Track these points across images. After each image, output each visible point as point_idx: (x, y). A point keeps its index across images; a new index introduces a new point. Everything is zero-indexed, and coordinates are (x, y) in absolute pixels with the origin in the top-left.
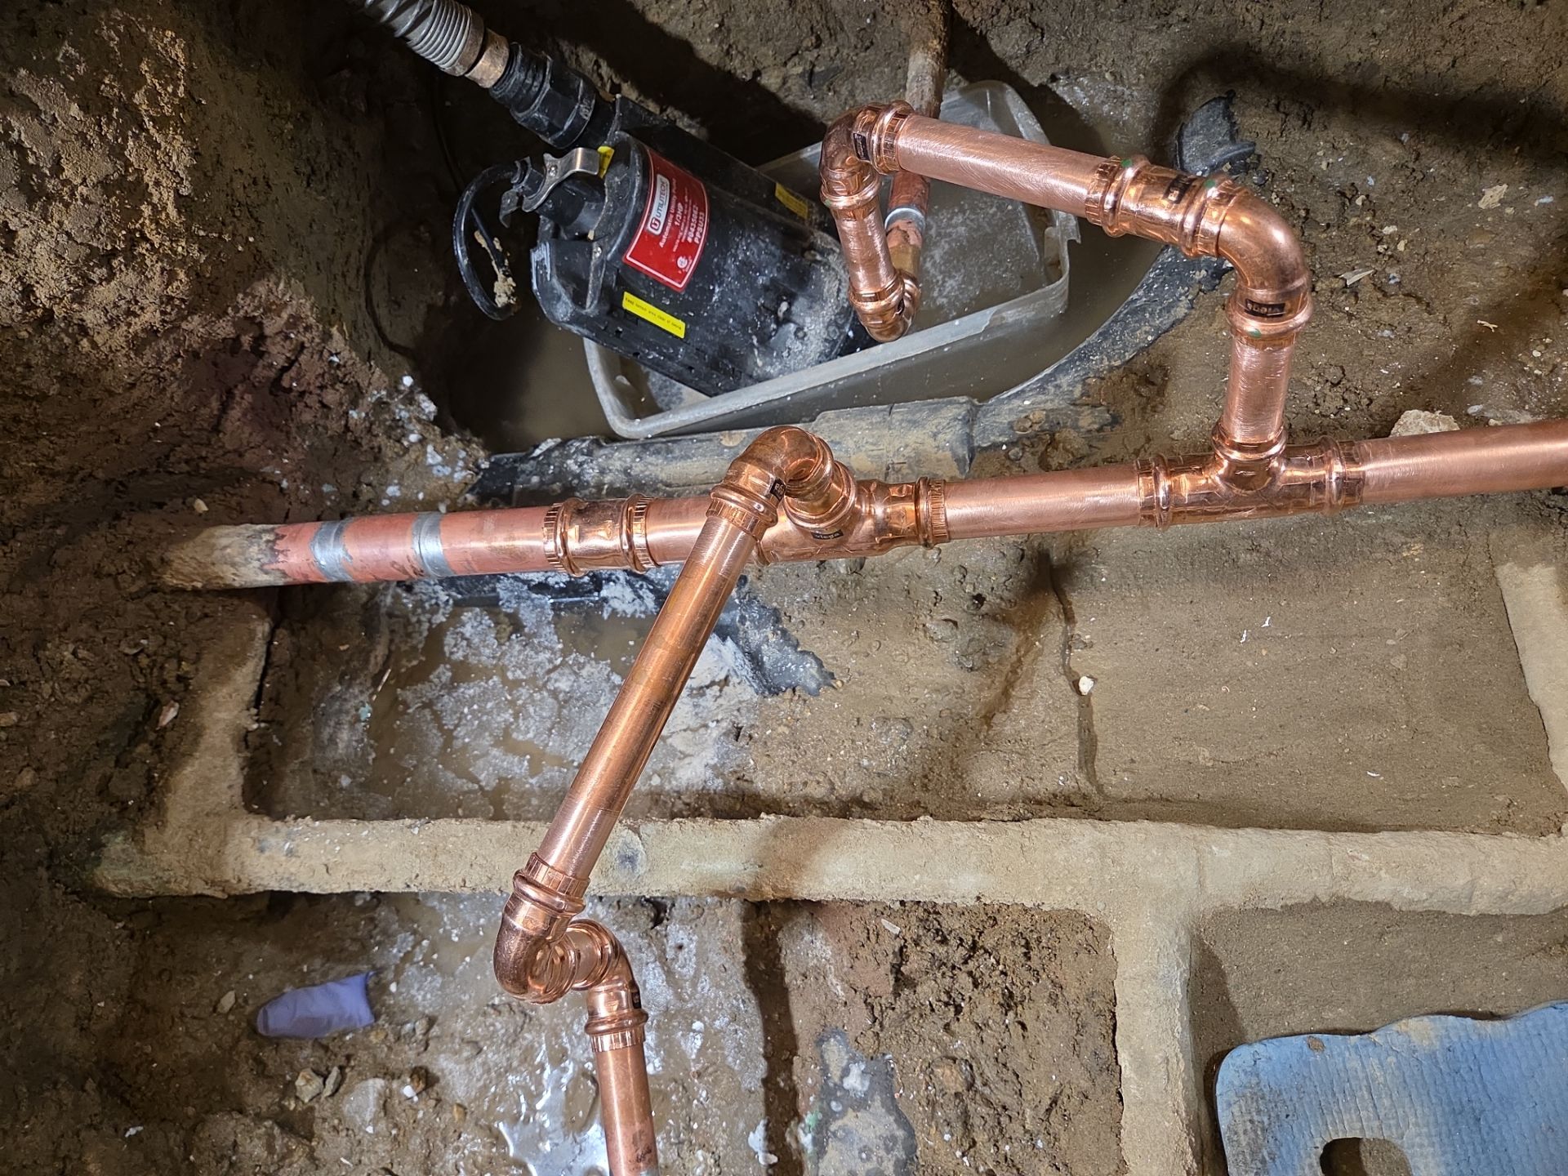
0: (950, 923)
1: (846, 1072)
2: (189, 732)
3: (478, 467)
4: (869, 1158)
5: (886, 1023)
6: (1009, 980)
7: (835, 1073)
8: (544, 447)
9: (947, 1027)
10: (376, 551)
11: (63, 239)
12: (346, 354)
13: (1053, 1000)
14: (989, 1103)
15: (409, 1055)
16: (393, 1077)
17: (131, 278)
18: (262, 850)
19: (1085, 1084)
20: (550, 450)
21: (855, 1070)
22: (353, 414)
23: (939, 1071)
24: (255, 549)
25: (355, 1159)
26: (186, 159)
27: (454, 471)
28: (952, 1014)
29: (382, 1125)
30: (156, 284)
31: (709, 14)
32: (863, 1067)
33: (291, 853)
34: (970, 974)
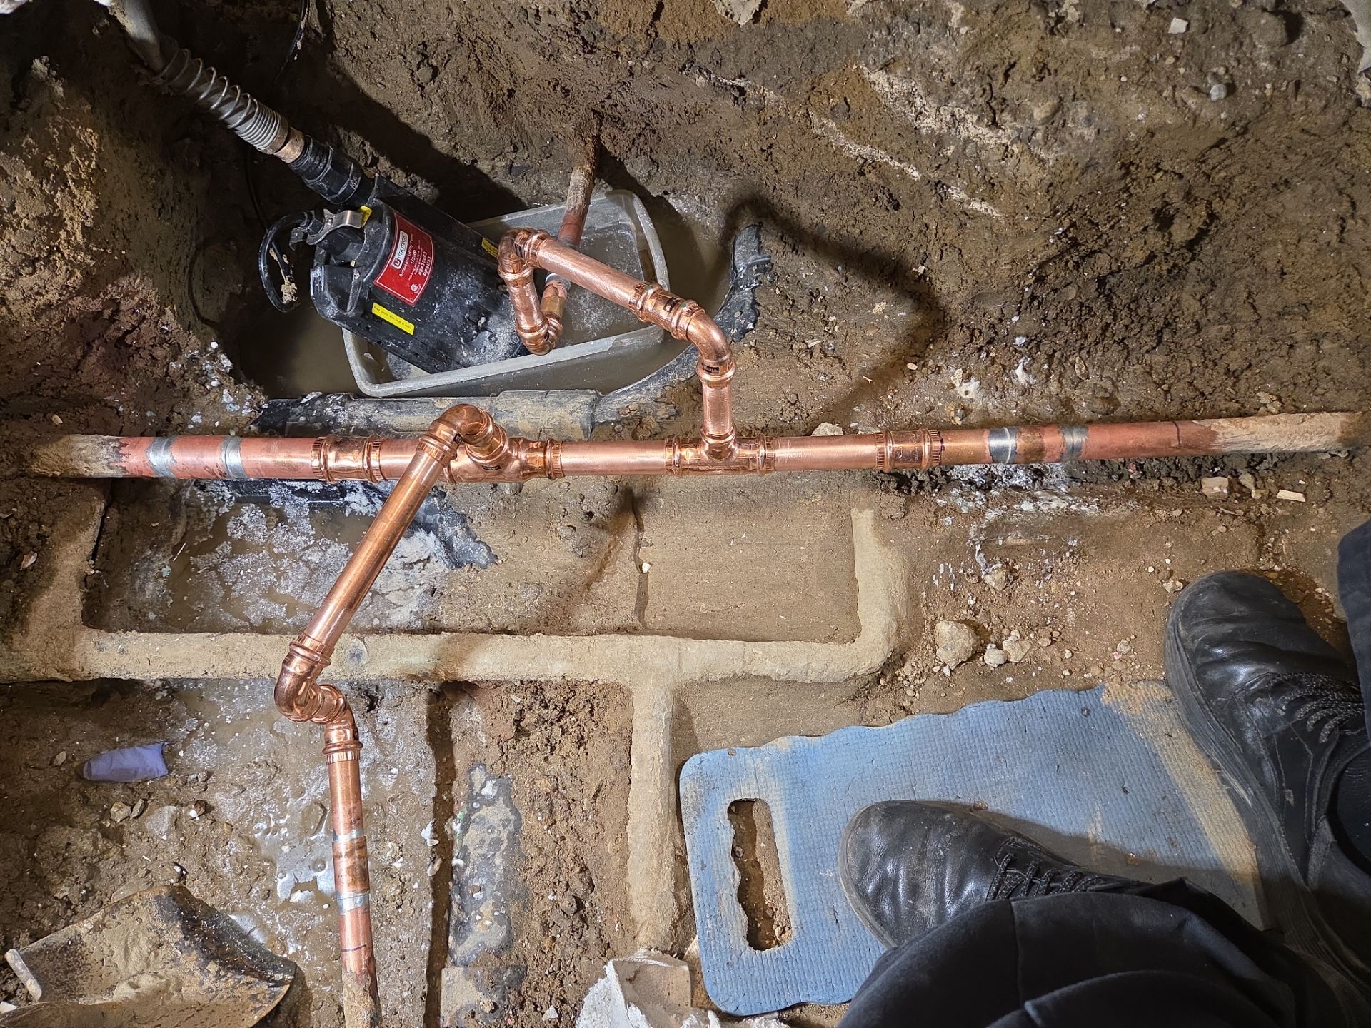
0: (549, 694)
1: (484, 786)
2: (45, 572)
3: (260, 407)
4: (493, 832)
5: (510, 756)
6: (582, 729)
7: (477, 787)
8: (309, 397)
9: (546, 759)
10: (194, 459)
11: (9, 250)
12: (174, 326)
13: (602, 735)
14: (564, 798)
15: (194, 793)
16: (182, 805)
17: (46, 274)
18: (101, 650)
19: (613, 777)
20: (314, 400)
21: (489, 784)
22: (173, 364)
23: (538, 782)
24: (105, 451)
25: (153, 856)
26: (92, 205)
27: (242, 409)
28: (549, 751)
29: (173, 835)
30: (61, 279)
31: (443, 123)
32: (494, 781)
33: (122, 651)
34: (561, 727)
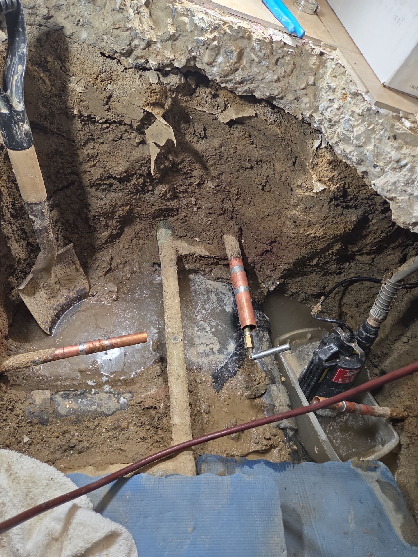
2: (193, 243)
3: (259, 301)
5: (137, 407)
6: (149, 439)
7: (124, 395)
8: (266, 316)
9: (135, 424)
10: (239, 278)
14: (119, 435)
18: (170, 261)
19: (129, 456)
21: (125, 400)
23: (126, 421)
24: (236, 254)
28: (139, 425)
33: (171, 266)
